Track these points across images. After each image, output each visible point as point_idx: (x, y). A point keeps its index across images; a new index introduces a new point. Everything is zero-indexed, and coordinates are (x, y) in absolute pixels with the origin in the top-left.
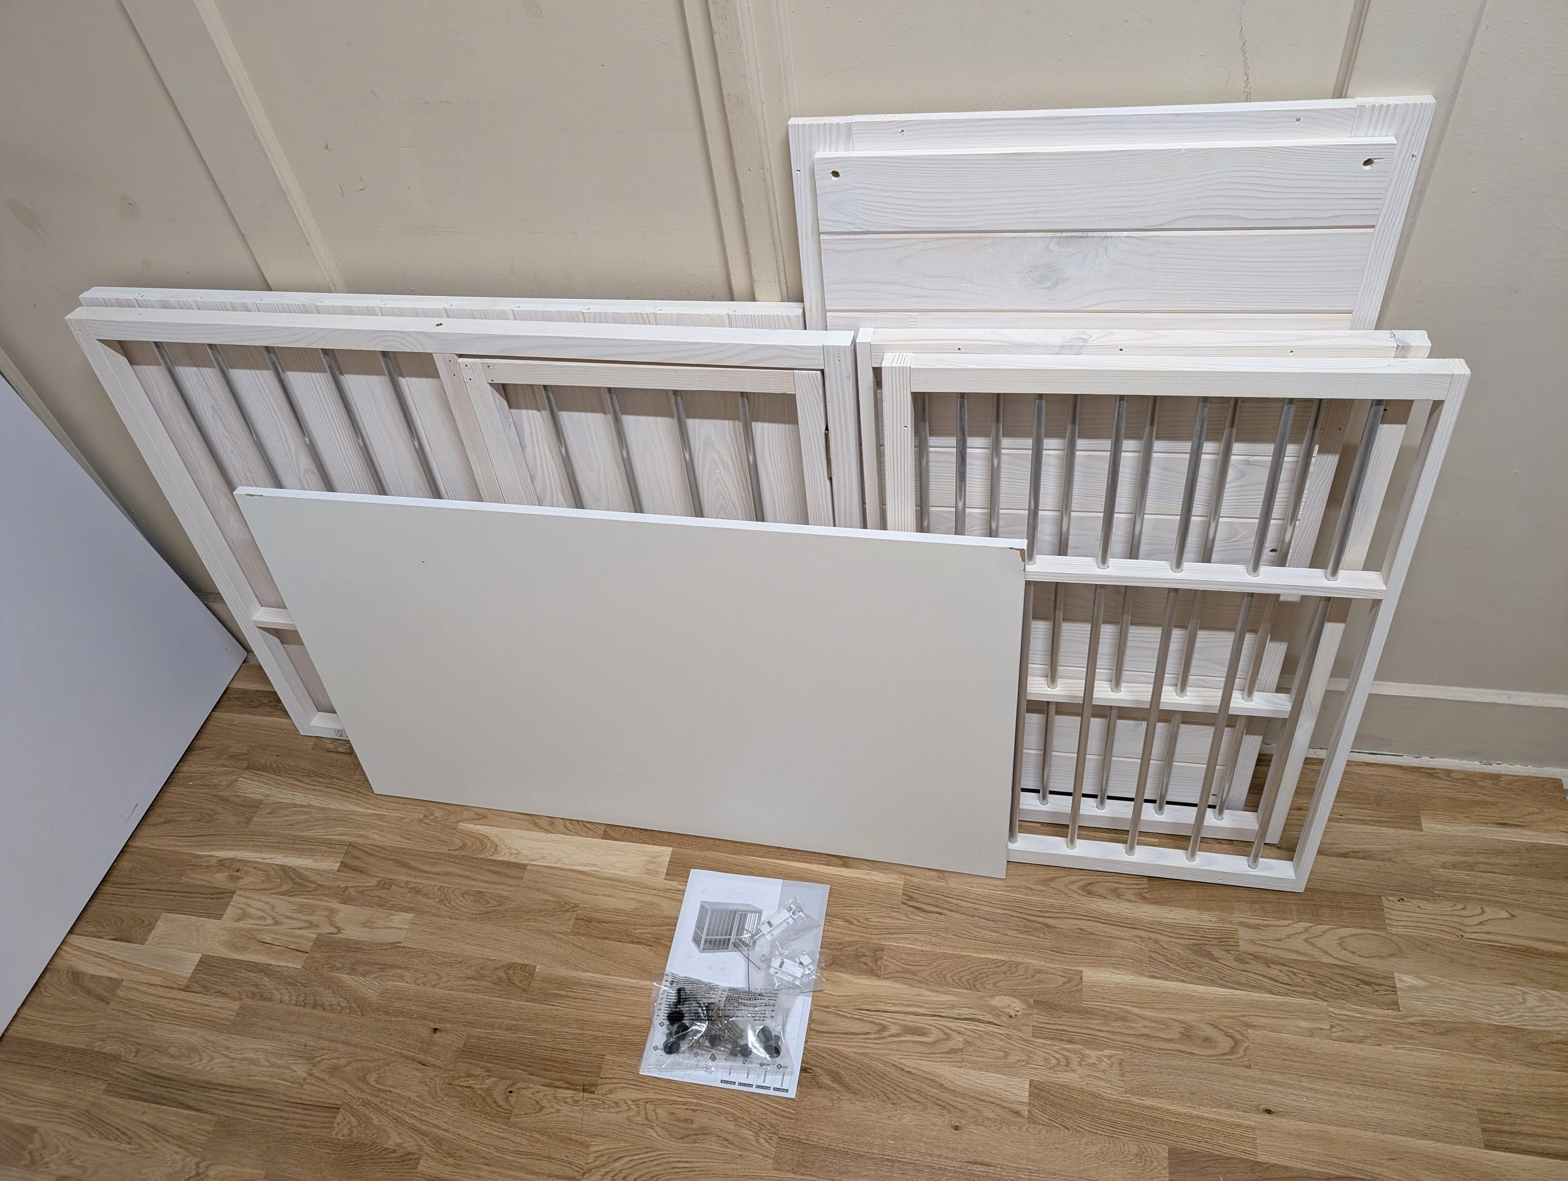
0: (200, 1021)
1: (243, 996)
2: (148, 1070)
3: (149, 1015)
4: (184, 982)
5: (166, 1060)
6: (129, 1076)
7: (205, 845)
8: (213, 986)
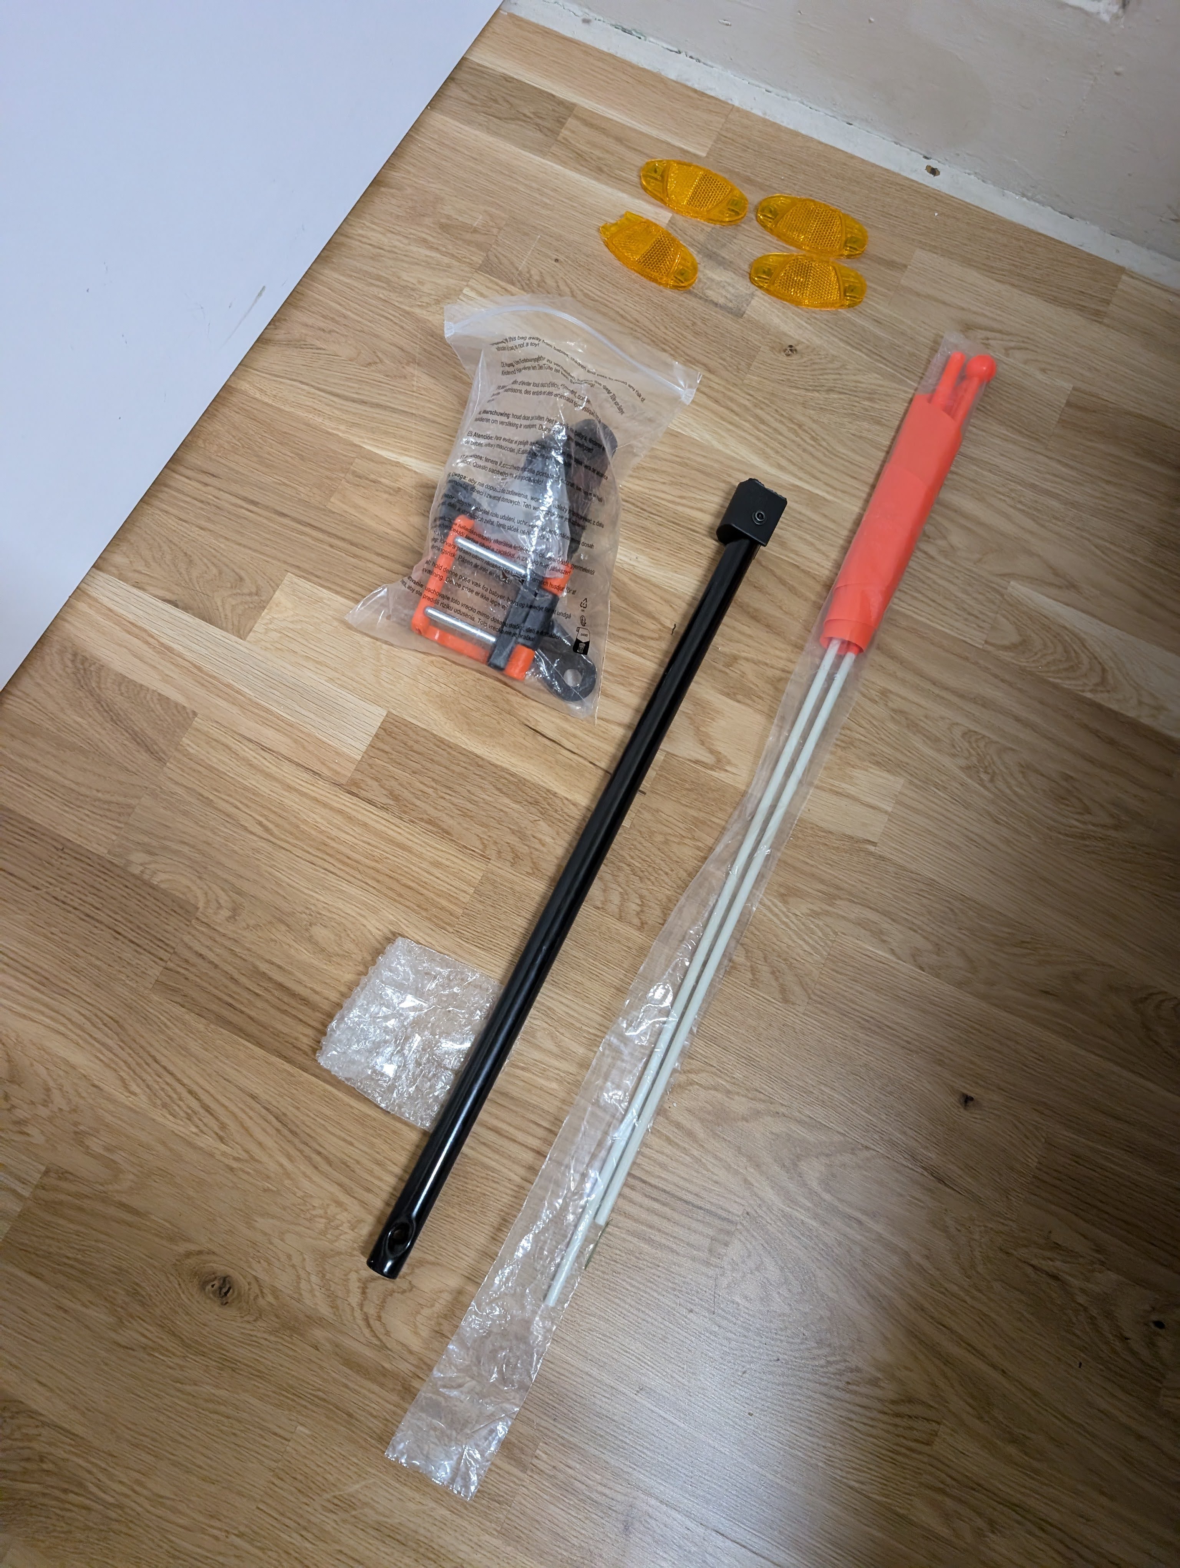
0: (387, 879)
1: (492, 852)
2: (263, 967)
3: (260, 824)
4: (347, 771)
5: (305, 954)
6: (216, 966)
7: (386, 433)
8: (418, 803)
